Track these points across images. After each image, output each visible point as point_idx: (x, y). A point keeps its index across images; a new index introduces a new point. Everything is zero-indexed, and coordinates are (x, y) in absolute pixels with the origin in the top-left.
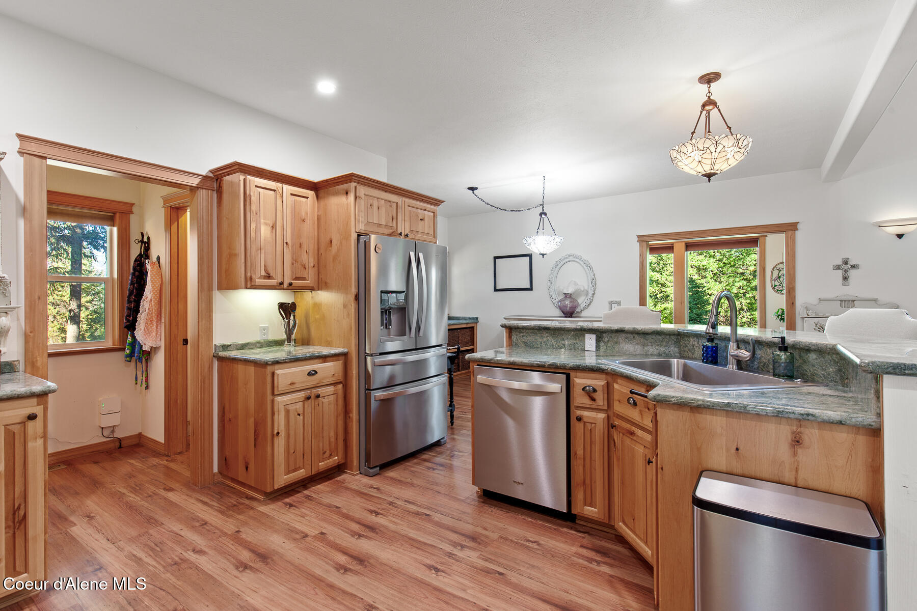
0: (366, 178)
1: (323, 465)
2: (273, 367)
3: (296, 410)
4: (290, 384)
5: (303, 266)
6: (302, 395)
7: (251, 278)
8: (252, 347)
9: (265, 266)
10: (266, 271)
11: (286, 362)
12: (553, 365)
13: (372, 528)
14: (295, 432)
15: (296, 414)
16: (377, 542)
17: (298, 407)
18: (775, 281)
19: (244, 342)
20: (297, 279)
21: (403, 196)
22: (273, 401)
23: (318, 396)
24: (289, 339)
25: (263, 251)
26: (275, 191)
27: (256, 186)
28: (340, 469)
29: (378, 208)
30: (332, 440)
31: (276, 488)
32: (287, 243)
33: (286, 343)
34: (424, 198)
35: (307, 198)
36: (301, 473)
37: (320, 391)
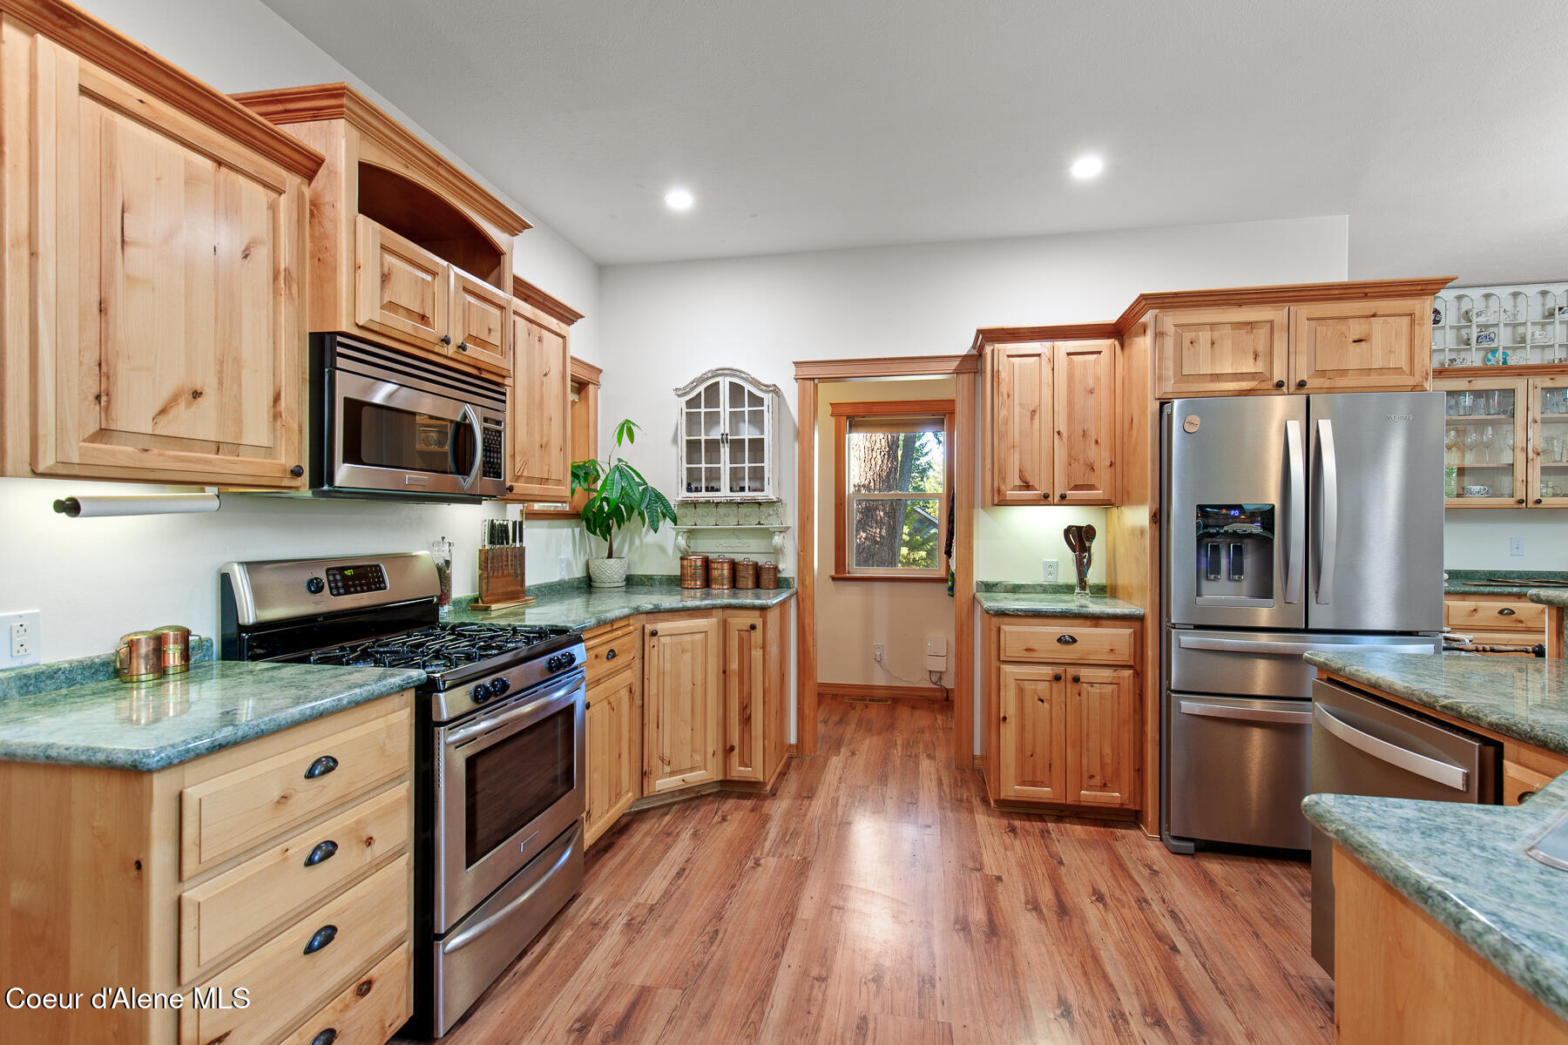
0: (1176, 295)
1: (1088, 796)
2: (1001, 619)
3: (1035, 692)
4: (1026, 650)
5: (1088, 465)
6: (1048, 671)
7: (999, 491)
8: (1030, 590)
9: (1020, 471)
10: (1021, 478)
11: (1018, 616)
12: (1452, 709)
13: (1063, 910)
14: (1034, 725)
15: (1036, 699)
16: (1044, 930)
17: (1040, 688)
19: (1017, 583)
20: (1076, 487)
21: (1289, 301)
22: (999, 669)
23: (1076, 680)
24: (1082, 583)
25: (1017, 450)
26: (1039, 355)
27: (1008, 356)
28: (1129, 817)
29: (1213, 344)
30: (1108, 760)
31: (1002, 798)
32: (1059, 433)
33: (1077, 590)
34: (1367, 290)
35: (1099, 353)
36: (1044, 793)
37: (1084, 673)
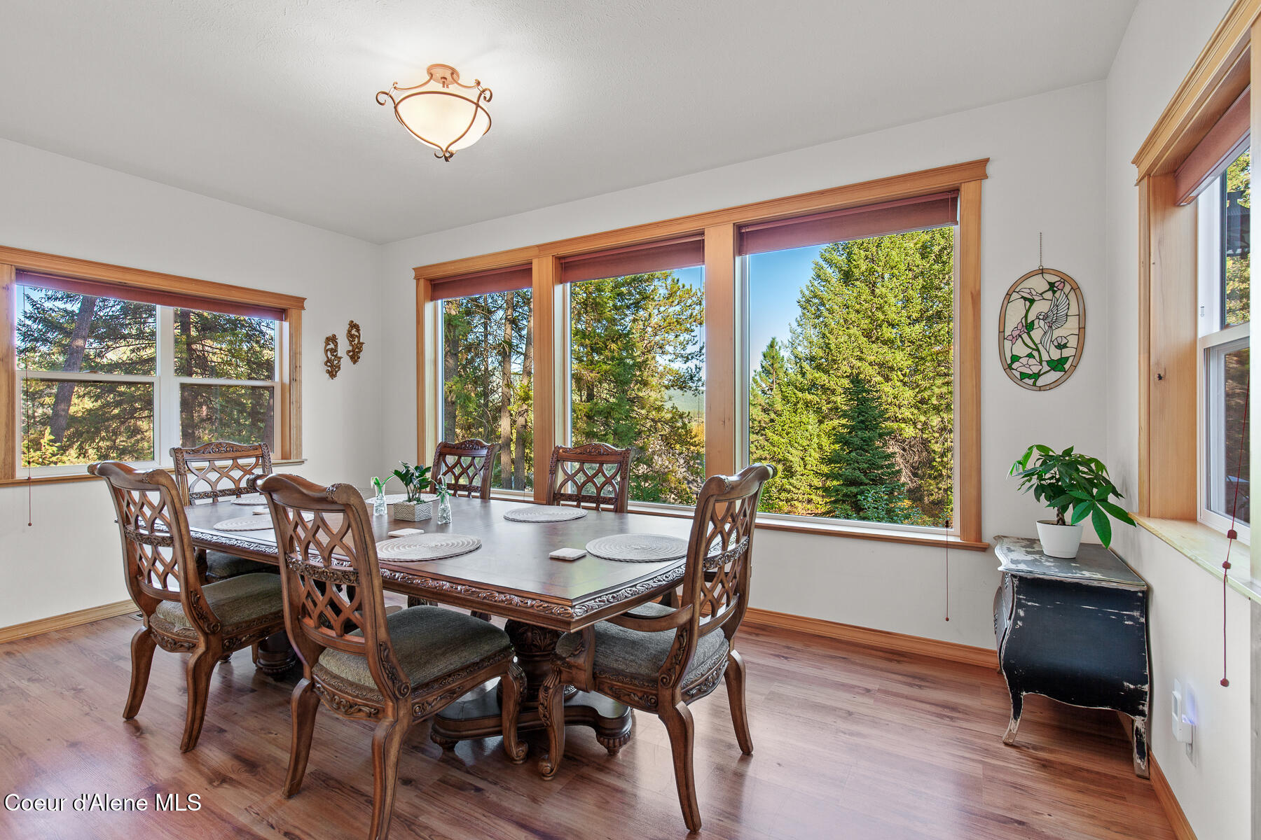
18: (1014, 339)
